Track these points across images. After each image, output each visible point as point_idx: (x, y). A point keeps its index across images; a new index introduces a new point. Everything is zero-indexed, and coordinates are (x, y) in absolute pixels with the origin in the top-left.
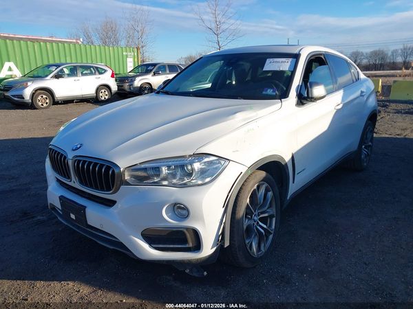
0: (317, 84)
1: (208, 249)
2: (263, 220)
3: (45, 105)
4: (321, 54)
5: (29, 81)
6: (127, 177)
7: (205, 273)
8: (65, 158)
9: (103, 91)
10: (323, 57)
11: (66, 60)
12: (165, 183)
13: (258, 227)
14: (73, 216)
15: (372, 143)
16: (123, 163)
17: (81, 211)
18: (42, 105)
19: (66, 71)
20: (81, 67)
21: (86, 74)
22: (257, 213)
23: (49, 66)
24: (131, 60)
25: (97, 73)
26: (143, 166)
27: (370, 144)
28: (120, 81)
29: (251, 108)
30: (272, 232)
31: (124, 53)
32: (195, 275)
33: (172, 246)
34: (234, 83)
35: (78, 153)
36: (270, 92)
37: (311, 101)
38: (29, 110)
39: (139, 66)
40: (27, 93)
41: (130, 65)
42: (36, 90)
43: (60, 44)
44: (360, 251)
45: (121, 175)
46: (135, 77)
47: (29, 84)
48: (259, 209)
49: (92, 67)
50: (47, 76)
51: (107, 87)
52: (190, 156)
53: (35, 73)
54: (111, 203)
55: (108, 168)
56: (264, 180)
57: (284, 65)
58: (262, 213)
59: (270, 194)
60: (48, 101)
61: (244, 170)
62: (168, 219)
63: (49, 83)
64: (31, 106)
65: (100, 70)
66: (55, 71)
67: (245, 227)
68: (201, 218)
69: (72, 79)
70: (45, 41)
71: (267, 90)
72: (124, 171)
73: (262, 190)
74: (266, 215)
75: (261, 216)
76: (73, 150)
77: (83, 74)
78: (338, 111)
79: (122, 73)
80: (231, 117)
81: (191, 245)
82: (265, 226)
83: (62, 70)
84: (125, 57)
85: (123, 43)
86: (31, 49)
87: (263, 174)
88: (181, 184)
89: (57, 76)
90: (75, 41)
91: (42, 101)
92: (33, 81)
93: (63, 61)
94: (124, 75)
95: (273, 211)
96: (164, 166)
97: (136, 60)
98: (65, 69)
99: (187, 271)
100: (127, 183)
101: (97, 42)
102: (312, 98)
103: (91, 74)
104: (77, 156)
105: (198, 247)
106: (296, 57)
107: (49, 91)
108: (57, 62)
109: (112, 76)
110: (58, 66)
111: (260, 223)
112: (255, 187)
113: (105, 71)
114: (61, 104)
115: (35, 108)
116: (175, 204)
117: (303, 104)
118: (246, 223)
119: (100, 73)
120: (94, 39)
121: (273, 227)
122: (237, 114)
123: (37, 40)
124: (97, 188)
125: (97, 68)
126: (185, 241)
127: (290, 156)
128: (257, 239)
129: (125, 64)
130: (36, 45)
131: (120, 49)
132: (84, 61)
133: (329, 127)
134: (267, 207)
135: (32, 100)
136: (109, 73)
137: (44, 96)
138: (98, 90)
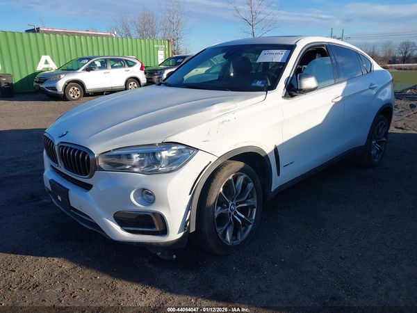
0: (308, 76)
1: (175, 234)
2: (242, 210)
3: (76, 97)
4: (323, 46)
5: (62, 74)
6: (100, 163)
7: (175, 257)
8: (53, 144)
9: (132, 83)
10: (324, 48)
11: (99, 53)
12: (136, 170)
13: (236, 217)
14: (59, 198)
15: (386, 139)
16: (97, 150)
17: (65, 193)
18: (74, 97)
19: (98, 64)
20: (111, 60)
21: (116, 67)
22: (234, 202)
23: (81, 59)
24: (162, 52)
25: (126, 66)
26: (115, 152)
27: (384, 139)
28: (150, 73)
29: (232, 100)
30: (252, 222)
31: (155, 46)
32: (166, 258)
33: (141, 229)
34: (232, 74)
35: (63, 139)
36: (259, 83)
37: (300, 93)
38: (61, 102)
39: (170, 59)
40: (60, 85)
41: (161, 57)
42: (69, 82)
43: (93, 37)
44: (341, 246)
45: (95, 160)
46: (164, 69)
47: (62, 76)
48: (237, 199)
49: (122, 60)
50: (78, 69)
51: (136, 79)
52: (159, 144)
53: (70, 66)
54: (88, 187)
55: (85, 154)
56: (242, 171)
57: (278, 56)
58: (241, 203)
59: (251, 185)
60: (79, 93)
61: (213, 159)
62: (136, 203)
63: (81, 75)
64: (63, 98)
65: (130, 63)
66: (88, 63)
67: (216, 215)
68: (165, 204)
69: (103, 71)
70: (80, 35)
71: (256, 83)
72: (98, 158)
73: (240, 180)
74: (245, 205)
75: (240, 206)
76: (60, 137)
77: (113, 67)
78: (337, 104)
79: (153, 66)
80: (208, 108)
81: (158, 229)
82: (243, 216)
83: (94, 62)
84: (156, 50)
85: (159, 35)
86: (66, 43)
87: (241, 165)
88: (149, 172)
89: (88, 69)
90: (109, 34)
91: (74, 93)
92: (65, 74)
93: (96, 54)
94: (155, 68)
95: (254, 201)
96: (135, 153)
97: (167, 52)
98: (96, 62)
99: (159, 254)
100: (101, 169)
101: (135, 35)
102: (301, 90)
103: (121, 66)
104: (62, 143)
105: (164, 231)
106: (291, 48)
107: (80, 84)
108: (91, 55)
109: (142, 69)
110: (89, 59)
111: (238, 213)
112: (231, 177)
113: (135, 63)
114: (91, 96)
115: (67, 100)
116: (144, 189)
117: (292, 96)
118: (218, 211)
119: (130, 66)
120: (132, 31)
121: (254, 218)
122: (215, 106)
123: (73, 34)
124: (77, 173)
125: (126, 61)
126: (153, 226)
127: (273, 148)
128: (232, 228)
129: (156, 57)
130: (71, 39)
131: (155, 42)
132: (116, 54)
133: (324, 121)
134: (246, 197)
135: (64, 91)
136: (139, 65)
137: (76, 88)
138: (127, 82)
